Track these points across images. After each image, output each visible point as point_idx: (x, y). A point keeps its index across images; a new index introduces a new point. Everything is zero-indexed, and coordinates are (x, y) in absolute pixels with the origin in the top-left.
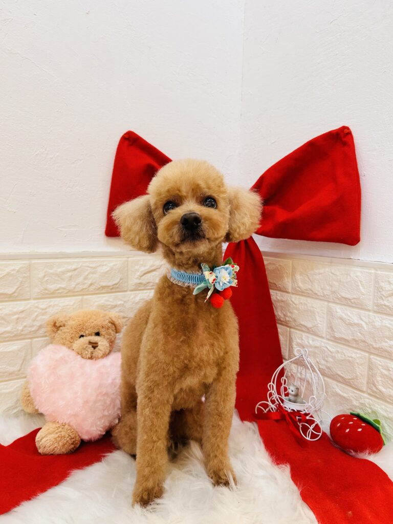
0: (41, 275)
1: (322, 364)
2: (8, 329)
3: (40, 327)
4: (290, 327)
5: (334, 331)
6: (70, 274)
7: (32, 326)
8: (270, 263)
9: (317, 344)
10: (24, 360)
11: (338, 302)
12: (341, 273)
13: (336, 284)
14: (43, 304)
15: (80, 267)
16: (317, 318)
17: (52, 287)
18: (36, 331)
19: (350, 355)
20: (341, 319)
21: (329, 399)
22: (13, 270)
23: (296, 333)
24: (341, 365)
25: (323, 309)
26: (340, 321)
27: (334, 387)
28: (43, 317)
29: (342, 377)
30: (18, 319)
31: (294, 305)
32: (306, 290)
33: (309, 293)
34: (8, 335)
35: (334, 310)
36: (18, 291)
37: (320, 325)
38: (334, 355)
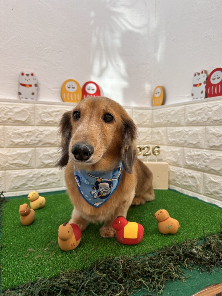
0: (40, 112)
1: (202, 165)
2: (22, 140)
3: (40, 141)
4: (183, 147)
5: (209, 142)
6: (55, 113)
7: (35, 140)
8: (172, 111)
9: (199, 153)
10: (31, 159)
11: (211, 124)
12: (213, 106)
13: (210, 113)
14: (41, 129)
15: (61, 110)
16: (200, 137)
17: (46, 120)
18: (37, 144)
19: (219, 155)
20: (214, 134)
21: (207, 186)
22: (25, 108)
23: (187, 149)
24: (214, 162)
25: (203, 131)
26: (213, 135)
27: (210, 177)
28: (41, 136)
29: (215, 170)
30: (28, 135)
31: (186, 133)
32: (193, 121)
33: (194, 123)
34: (22, 144)
35: (209, 130)
36: (28, 120)
37: (201, 141)
38: (209, 157)
